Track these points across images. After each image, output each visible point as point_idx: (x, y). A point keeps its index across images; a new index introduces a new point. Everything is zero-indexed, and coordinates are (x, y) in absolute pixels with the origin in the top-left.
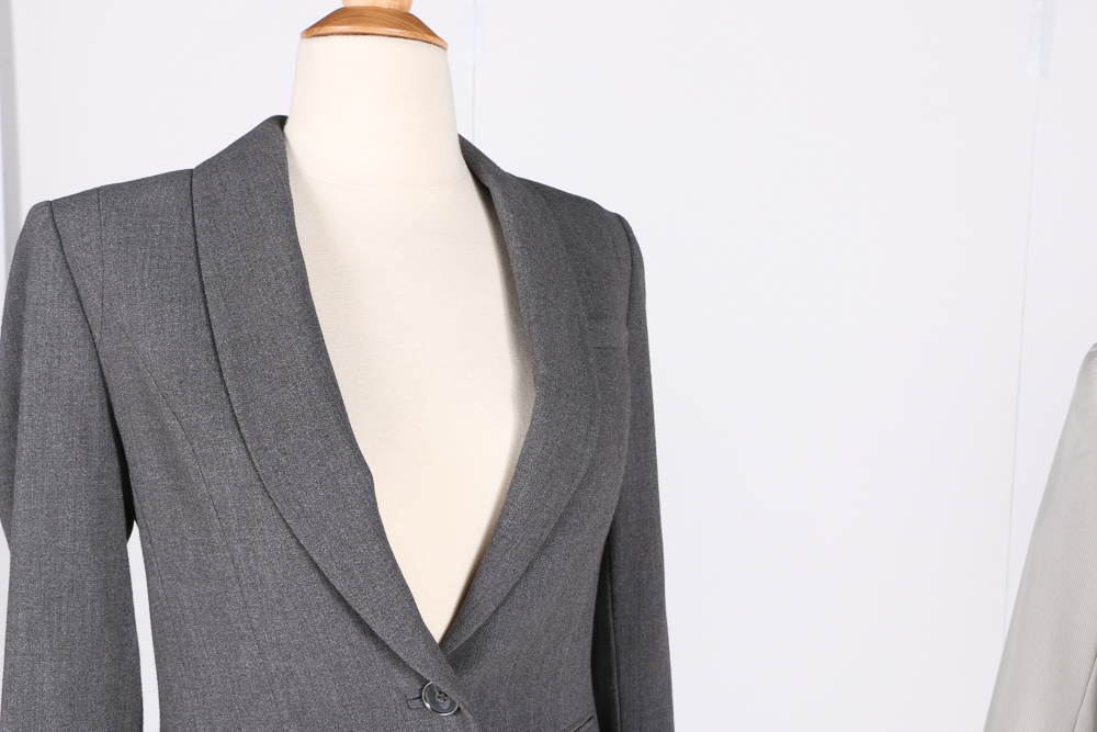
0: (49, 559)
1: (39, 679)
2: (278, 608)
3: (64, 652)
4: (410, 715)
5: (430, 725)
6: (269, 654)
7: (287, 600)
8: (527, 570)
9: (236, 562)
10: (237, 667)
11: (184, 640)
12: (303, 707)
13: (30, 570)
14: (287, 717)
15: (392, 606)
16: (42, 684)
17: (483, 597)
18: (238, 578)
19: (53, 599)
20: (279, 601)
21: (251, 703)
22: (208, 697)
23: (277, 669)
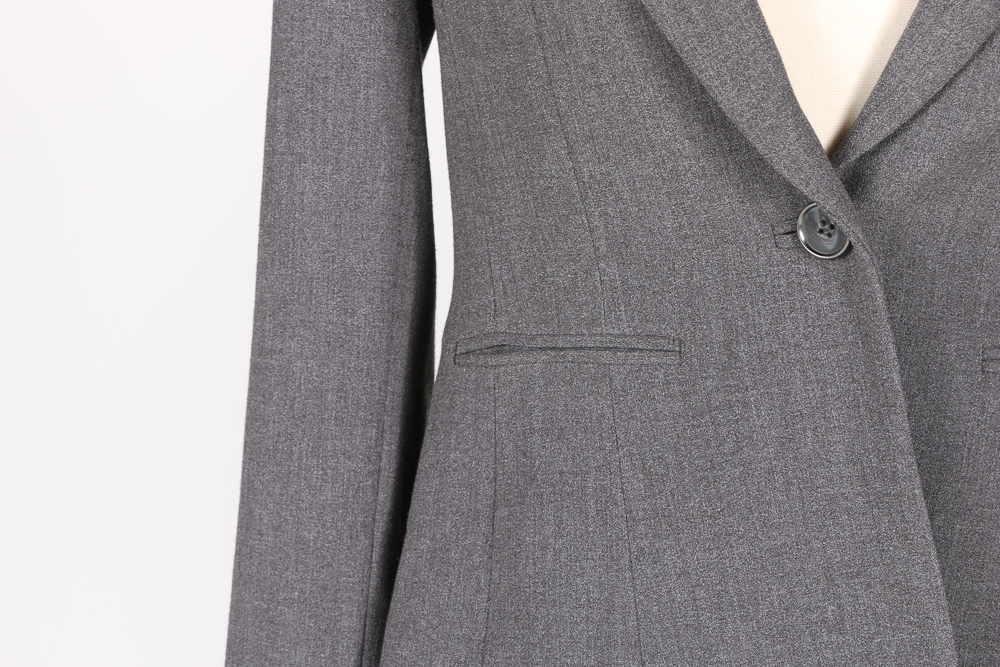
0: (314, 25)
1: (299, 189)
2: (592, 80)
3: (329, 153)
4: (777, 256)
5: (806, 275)
6: (581, 154)
7: (602, 64)
8: (982, 49)
9: (538, 10)
10: (542, 176)
11: (480, 142)
12: (625, 236)
13: (291, 39)
14: (603, 250)
15: (747, 68)
16: (302, 194)
17: (901, 82)
18: (540, 36)
19: (317, 79)
20: (593, 67)
21: (558, 229)
22: (505, 224)
23: (591, 177)
